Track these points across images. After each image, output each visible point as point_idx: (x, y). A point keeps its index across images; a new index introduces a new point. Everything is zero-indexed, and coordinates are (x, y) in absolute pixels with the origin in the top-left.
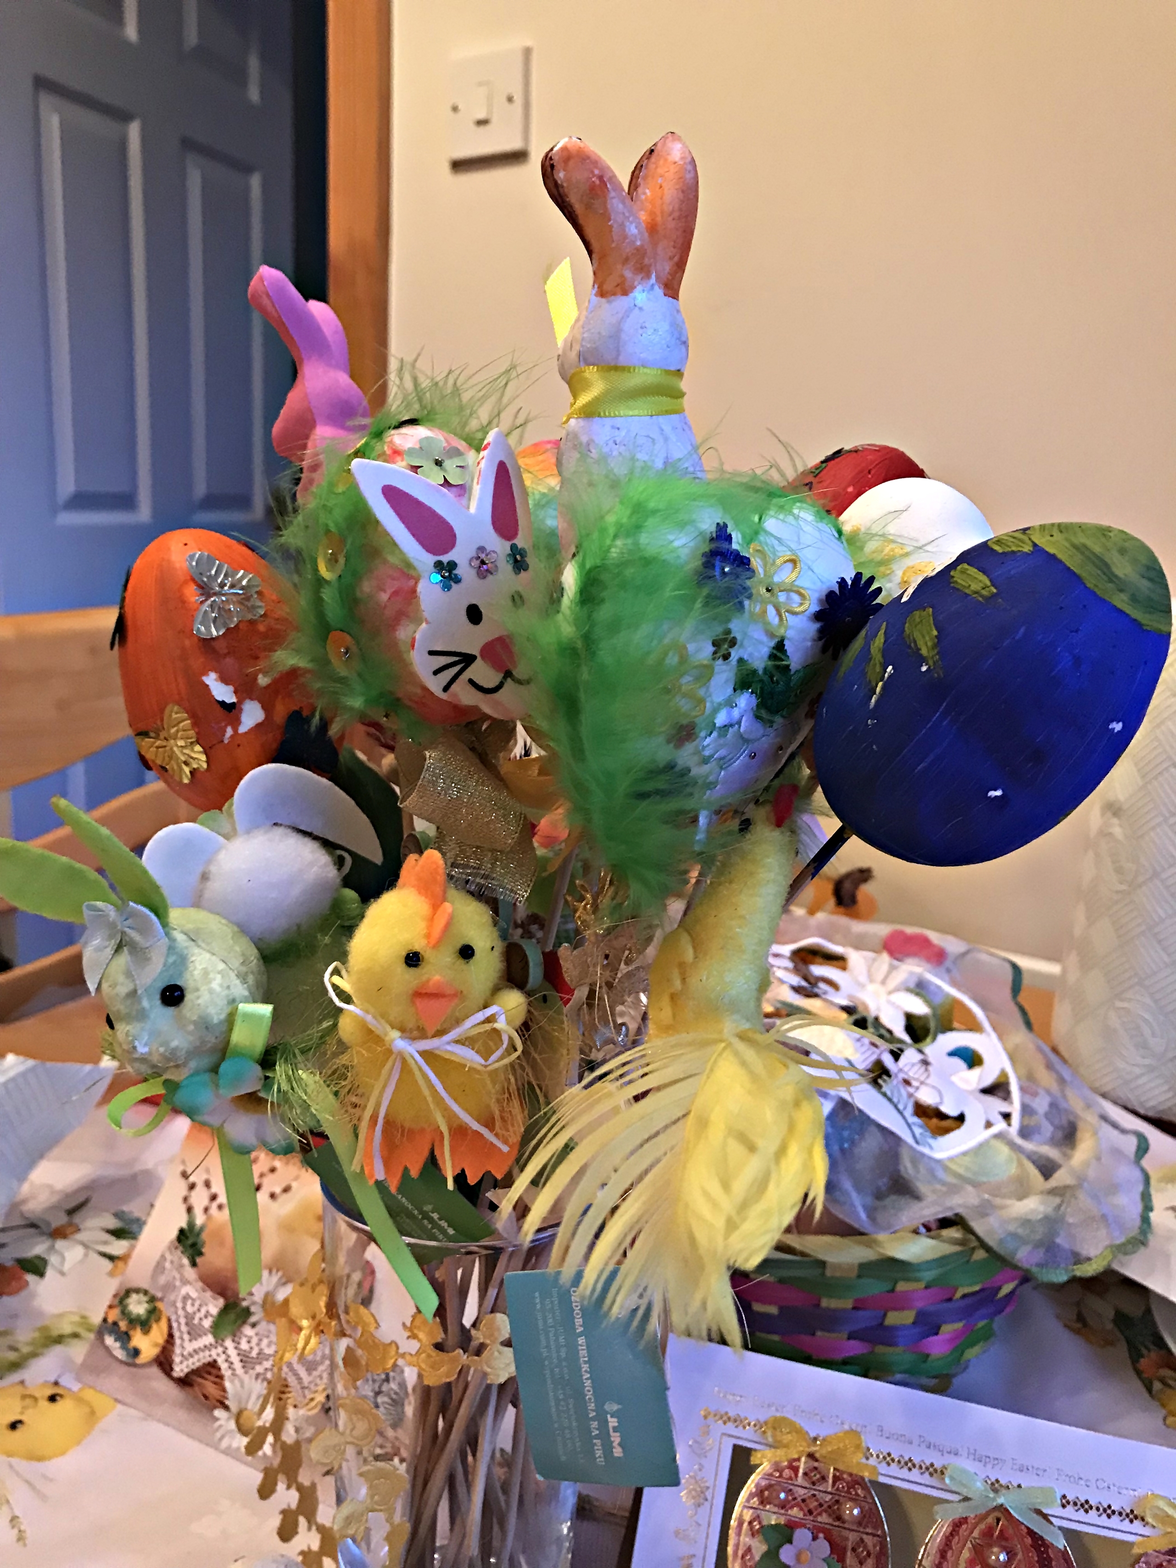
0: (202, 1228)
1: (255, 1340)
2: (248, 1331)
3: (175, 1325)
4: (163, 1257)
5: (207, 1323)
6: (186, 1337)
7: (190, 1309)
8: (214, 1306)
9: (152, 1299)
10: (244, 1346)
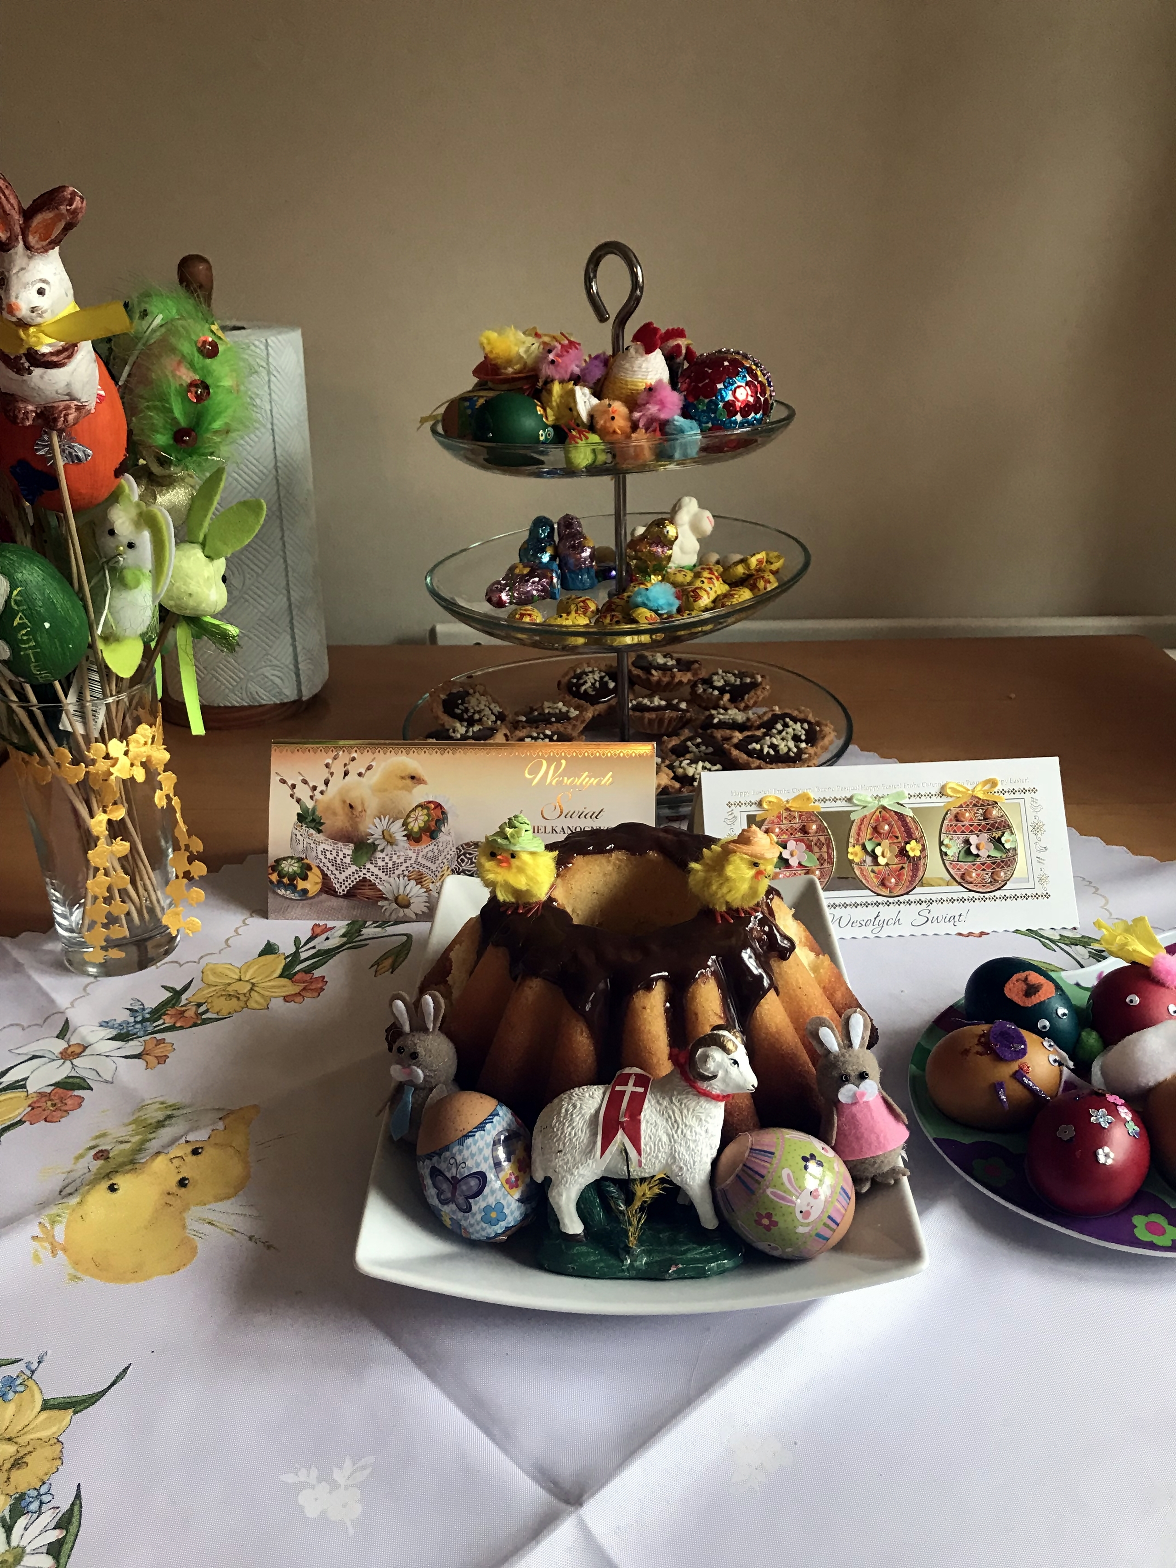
0: (314, 809)
1: (387, 859)
2: (379, 855)
3: (325, 869)
4: (293, 833)
5: (348, 860)
6: (337, 872)
7: (331, 857)
8: (349, 849)
9: (300, 860)
10: (380, 863)
